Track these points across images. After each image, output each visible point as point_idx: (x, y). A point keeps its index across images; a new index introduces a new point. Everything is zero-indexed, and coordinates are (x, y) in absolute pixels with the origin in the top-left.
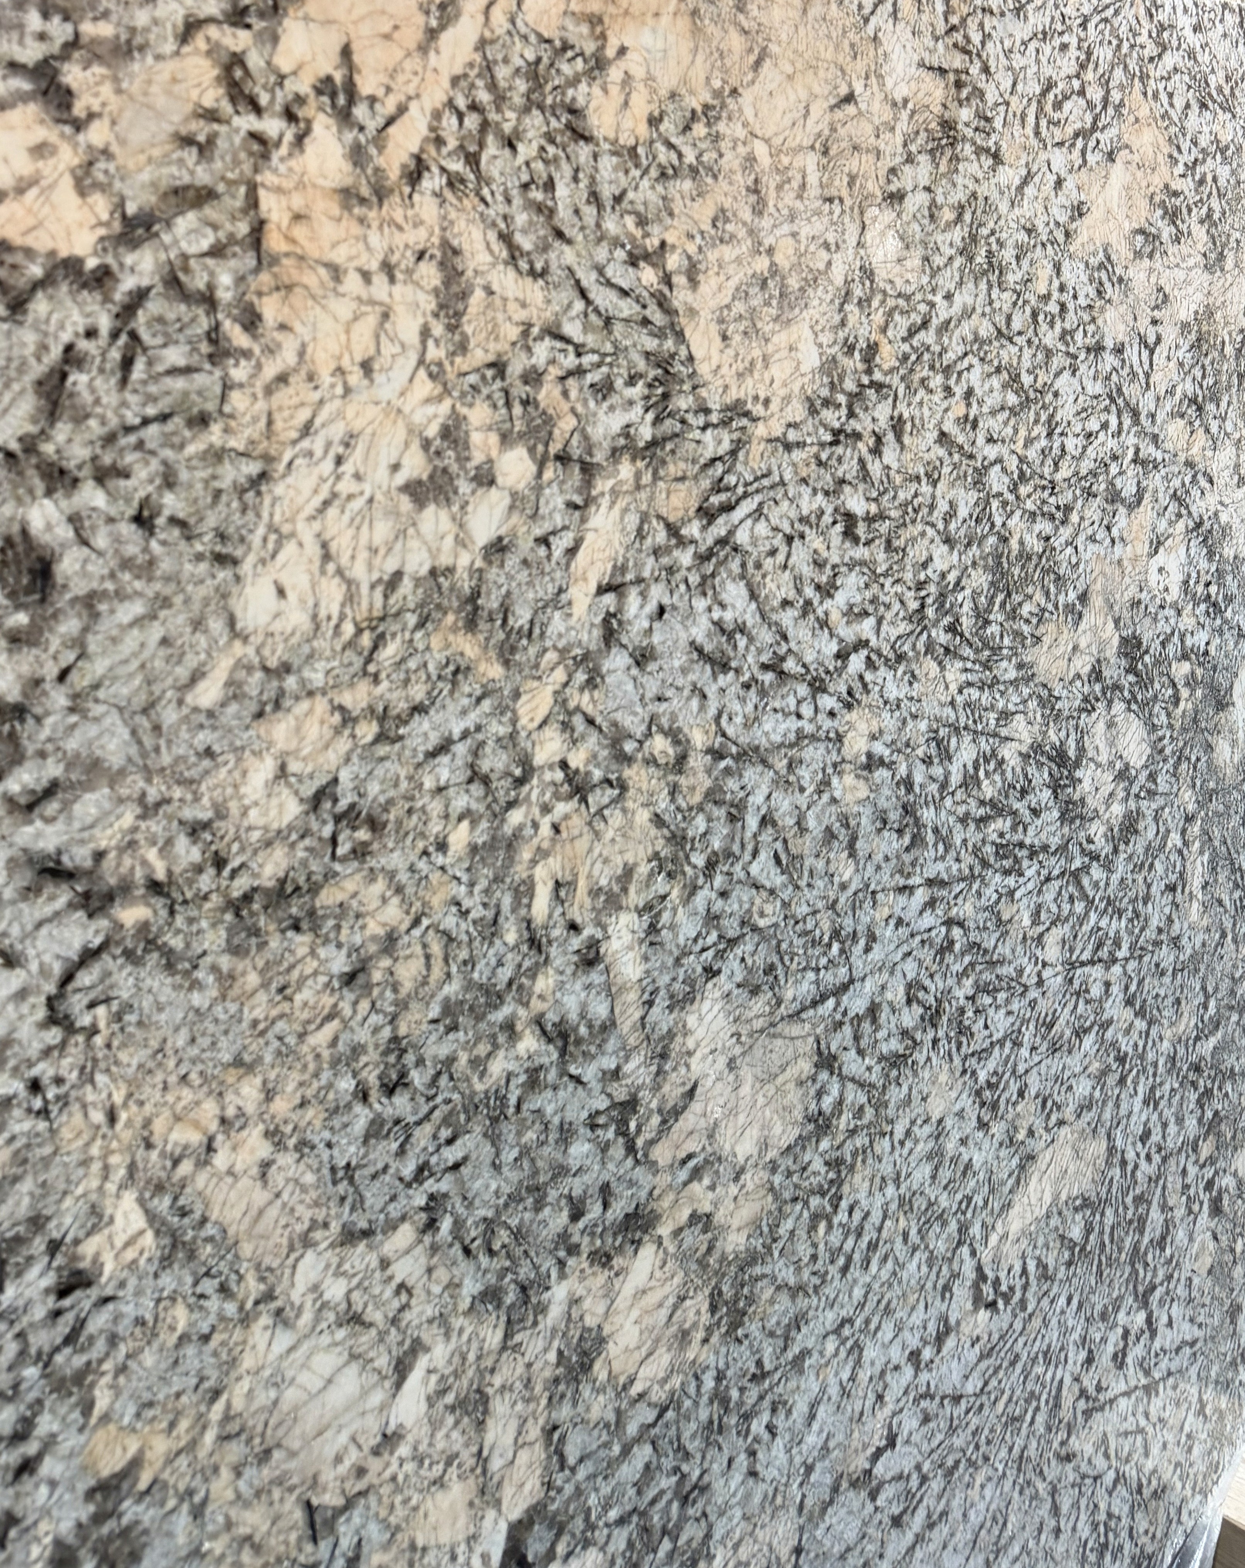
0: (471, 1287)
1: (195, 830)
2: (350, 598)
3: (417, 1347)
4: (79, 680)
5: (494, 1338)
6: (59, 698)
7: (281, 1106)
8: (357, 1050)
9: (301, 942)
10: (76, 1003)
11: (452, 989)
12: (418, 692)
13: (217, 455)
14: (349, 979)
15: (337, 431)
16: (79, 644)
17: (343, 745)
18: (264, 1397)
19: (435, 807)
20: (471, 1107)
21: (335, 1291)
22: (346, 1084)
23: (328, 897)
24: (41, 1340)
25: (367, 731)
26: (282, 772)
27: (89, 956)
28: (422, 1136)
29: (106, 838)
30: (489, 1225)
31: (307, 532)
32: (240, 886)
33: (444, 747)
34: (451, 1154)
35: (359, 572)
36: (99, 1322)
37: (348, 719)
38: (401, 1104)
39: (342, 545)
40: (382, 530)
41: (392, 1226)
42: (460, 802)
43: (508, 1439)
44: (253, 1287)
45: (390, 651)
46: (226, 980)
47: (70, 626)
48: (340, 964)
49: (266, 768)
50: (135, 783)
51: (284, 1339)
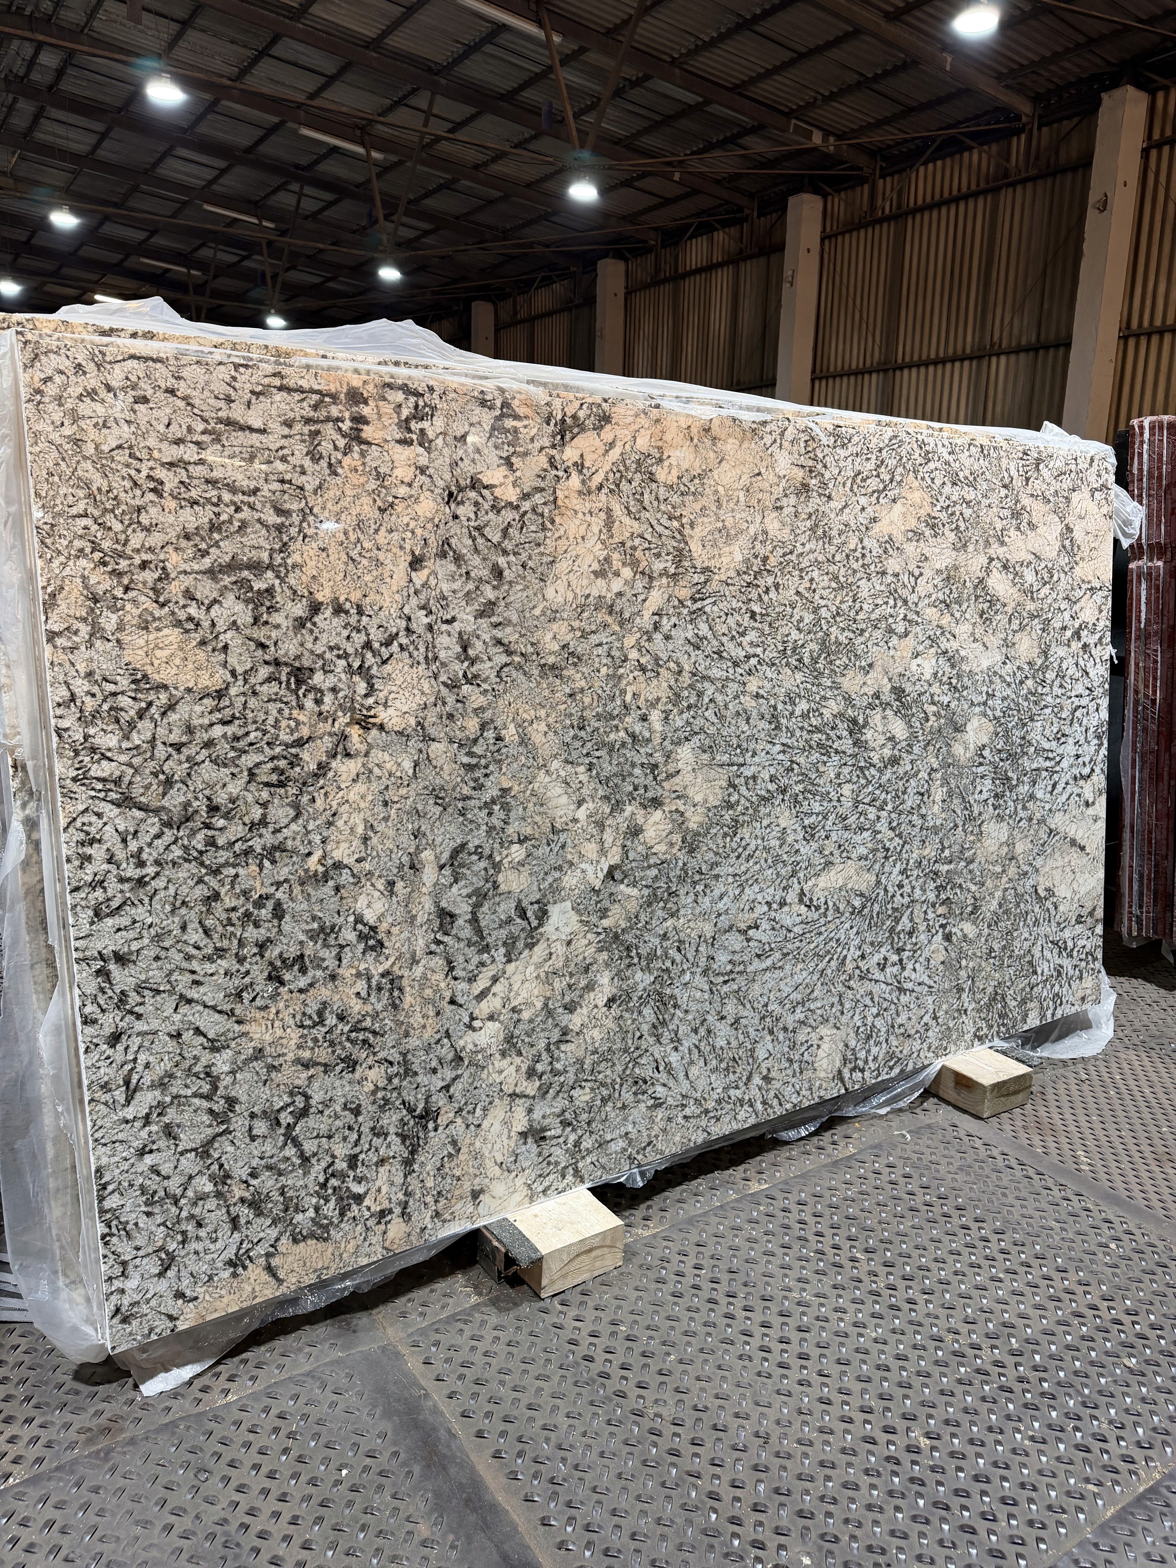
0: (601, 793)
1: (533, 644)
2: (575, 598)
3: (584, 800)
4: (508, 600)
5: (608, 811)
6: (503, 603)
7: (551, 720)
8: (571, 715)
9: (558, 682)
10: (503, 675)
11: (600, 710)
12: (594, 628)
13: (542, 554)
14: (571, 695)
15: (574, 553)
16: (507, 591)
17: (571, 635)
18: (542, 790)
19: (597, 660)
20: (604, 744)
21: (563, 773)
22: (568, 722)
23: (565, 673)
24: (491, 748)
25: (579, 634)
26: (555, 637)
27: (506, 665)
28: (589, 745)
29: (512, 639)
30: (608, 779)
31: (564, 578)
32: (543, 661)
33: (600, 645)
34: (597, 754)
35: (578, 591)
36: (504, 750)
37: (573, 629)
38: (582, 733)
39: (574, 583)
40: (585, 582)
41: (579, 764)
42: (605, 661)
43: (611, 840)
44: (541, 762)
45: (585, 615)
46: (538, 684)
47: (506, 587)
48: (568, 691)
49: (551, 635)
50: (518, 628)
51: (548, 779)
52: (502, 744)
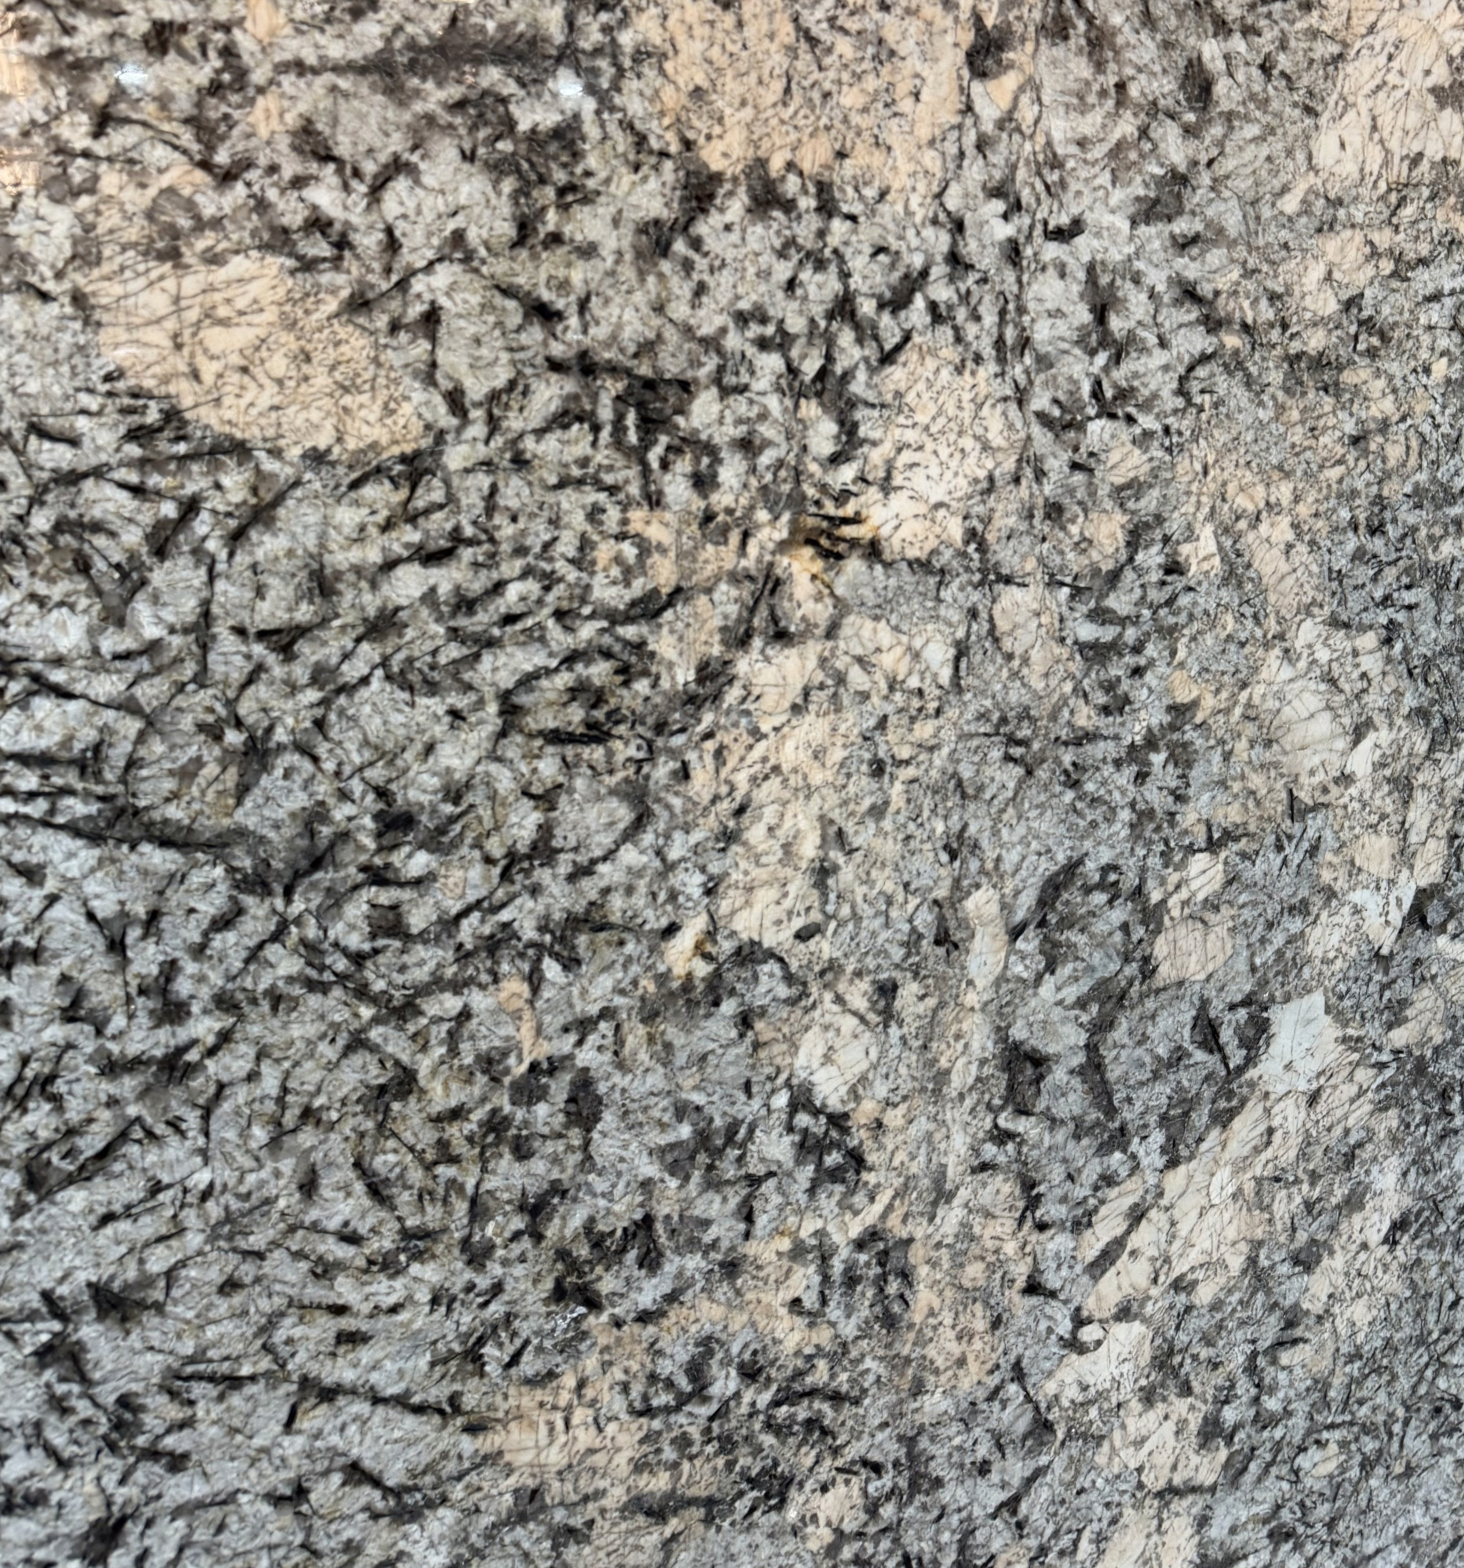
0: (1409, 701)
1: (1273, 297)
2: (1386, 163)
3: (1369, 724)
4: (1222, 168)
5: (1422, 747)
6: (1205, 179)
7: (1304, 510)
8: (1354, 493)
9: (1328, 402)
10: (1195, 387)
11: (1422, 477)
12: (1424, 249)
13: (1314, 34)
14: (1355, 441)
15: (1391, 35)
16: (1220, 144)
17: (1369, 271)
18: (1272, 704)
19: (1426, 339)
20: (1426, 570)
21: (1323, 655)
22: (1345, 514)
23: (1348, 377)
24: (1154, 595)
25: (1387, 266)
26: (1329, 277)
27: (1204, 358)
28: (1390, 573)
29: (1223, 283)
30: (1428, 663)
31: (1364, 106)
32: (1295, 347)
33: (1435, 297)
34: (1409, 597)
35: (1393, 144)
36: (1184, 600)
37: (1375, 254)
38: (1377, 545)
39: (1385, 122)
40: (1413, 119)
41: (1363, 629)
42: (1443, 342)
43: (1424, 824)
44: (1272, 626)
45: (1408, 212)
46: (1281, 409)
47: (1217, 130)
48: (1350, 428)
49: (1317, 272)
50: (1241, 252)
51: (1287, 672)
52: (1177, 582)
